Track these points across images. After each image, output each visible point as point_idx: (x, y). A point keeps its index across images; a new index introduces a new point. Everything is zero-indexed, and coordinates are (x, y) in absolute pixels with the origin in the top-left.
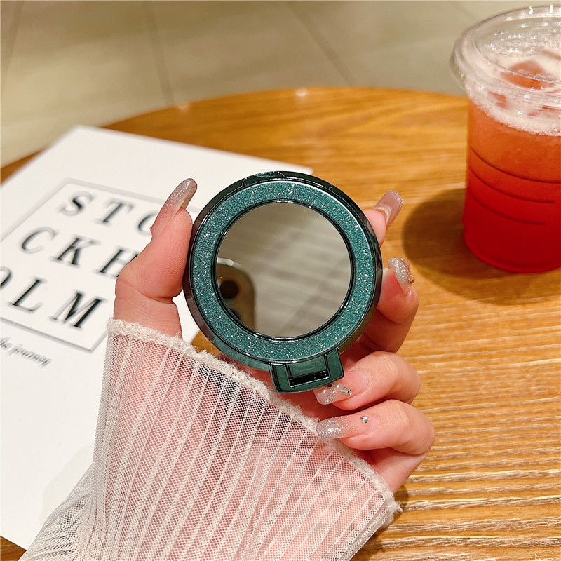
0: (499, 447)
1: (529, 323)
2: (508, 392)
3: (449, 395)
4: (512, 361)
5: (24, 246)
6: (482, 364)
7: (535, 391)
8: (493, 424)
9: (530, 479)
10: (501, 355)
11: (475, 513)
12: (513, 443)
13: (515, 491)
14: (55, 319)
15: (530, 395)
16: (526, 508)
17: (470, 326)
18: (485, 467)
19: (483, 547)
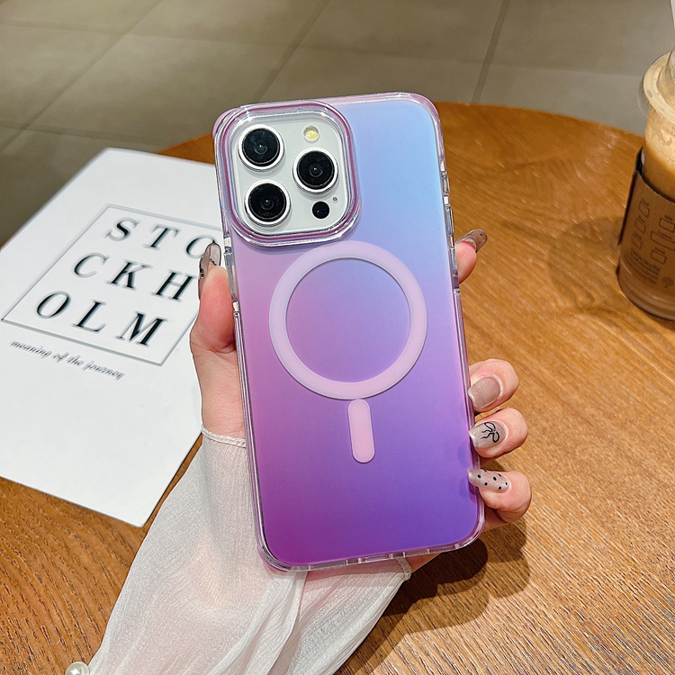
5: (76, 270)
14: (121, 338)
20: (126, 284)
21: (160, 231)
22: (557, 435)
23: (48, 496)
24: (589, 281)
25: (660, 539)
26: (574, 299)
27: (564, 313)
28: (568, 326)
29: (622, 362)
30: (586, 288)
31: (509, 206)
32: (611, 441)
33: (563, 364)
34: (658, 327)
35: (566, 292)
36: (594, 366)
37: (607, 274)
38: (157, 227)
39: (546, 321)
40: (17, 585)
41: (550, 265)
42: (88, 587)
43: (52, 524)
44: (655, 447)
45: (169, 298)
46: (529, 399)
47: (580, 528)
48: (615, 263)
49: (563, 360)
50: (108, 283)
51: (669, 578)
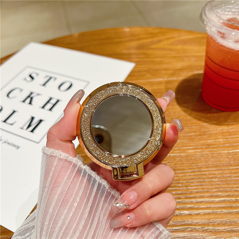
0: (217, 188)
1: (230, 134)
2: (221, 164)
3: (196, 165)
4: (223, 150)
5: (8, 96)
6: (210, 151)
7: (233, 163)
8: (215, 178)
9: (231, 202)
10: (219, 147)
11: (207, 217)
12: (223, 186)
13: (224, 207)
14: (22, 128)
15: (231, 165)
16: (229, 215)
17: (205, 134)
18: (211, 197)
19: (211, 231)
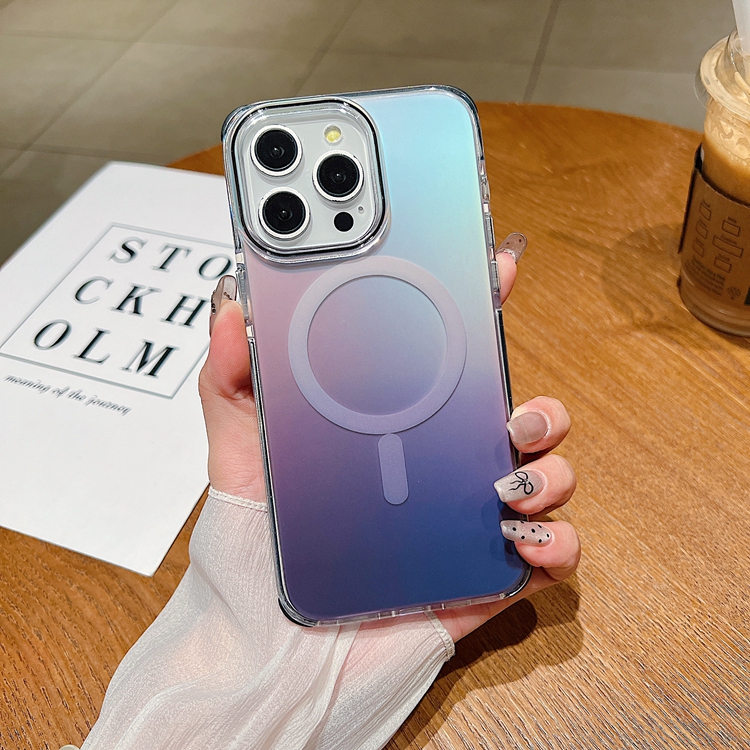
20: (133, 310)
21: (170, 251)
22: (614, 465)
23: (47, 544)
24: (647, 295)
25: (729, 577)
26: (631, 315)
27: (620, 331)
28: (624, 345)
29: (685, 383)
30: (644, 303)
31: (557, 214)
32: (673, 470)
33: (620, 387)
34: (725, 344)
35: (622, 308)
36: (655, 389)
37: (667, 287)
38: (167, 247)
39: (600, 339)
40: (13, 642)
41: (603, 278)
42: (92, 644)
43: (52, 575)
44: (723, 476)
45: (180, 324)
46: (581, 426)
47: (639, 567)
48: (675, 274)
49: (619, 382)
50: (113, 309)
51: (739, 620)
